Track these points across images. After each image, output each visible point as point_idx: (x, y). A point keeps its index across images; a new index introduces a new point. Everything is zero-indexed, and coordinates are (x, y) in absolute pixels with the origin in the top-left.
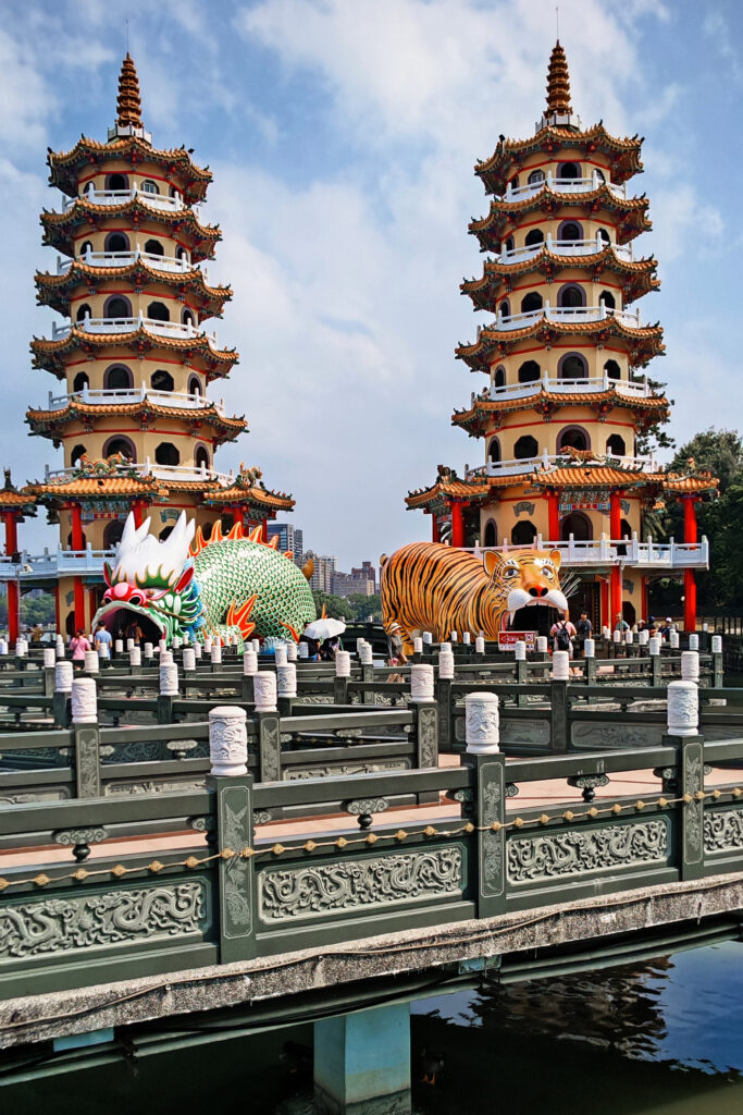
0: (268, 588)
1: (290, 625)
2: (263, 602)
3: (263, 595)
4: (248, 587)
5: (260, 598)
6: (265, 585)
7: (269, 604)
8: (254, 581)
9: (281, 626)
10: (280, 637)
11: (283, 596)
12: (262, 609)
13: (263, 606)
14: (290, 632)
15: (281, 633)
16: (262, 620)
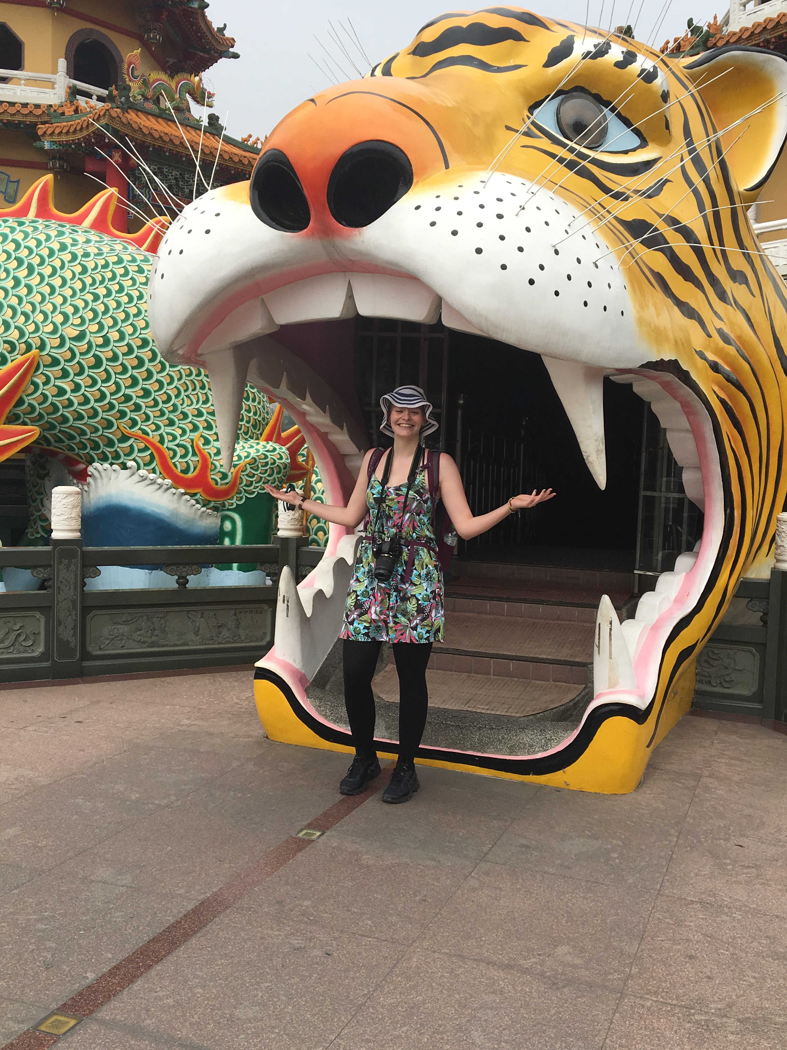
0: (81, 336)
1: (154, 437)
2: (65, 374)
3: (62, 354)
5: (55, 362)
6: (71, 331)
7: (83, 380)
9: (124, 438)
10: (124, 467)
11: (130, 361)
13: (66, 385)
14: (152, 455)
15: (125, 455)
16: (65, 419)
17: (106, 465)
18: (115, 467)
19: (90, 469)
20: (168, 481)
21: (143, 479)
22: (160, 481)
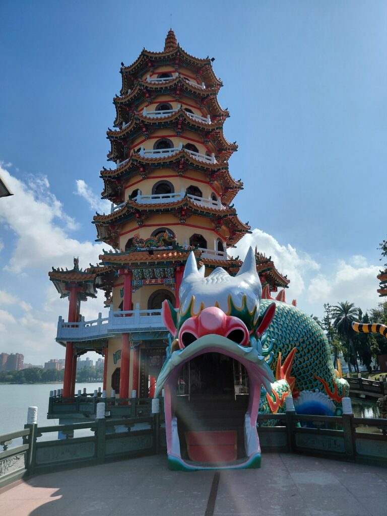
1: (323, 379)
2: (301, 356)
3: (300, 348)
4: (288, 340)
5: (298, 351)
6: (301, 340)
7: (306, 358)
8: (292, 335)
9: (315, 380)
10: (314, 391)
12: (300, 363)
13: (302, 360)
14: (323, 386)
15: (316, 386)
16: (300, 374)
17: (308, 391)
18: (311, 391)
19: (301, 393)
20: (328, 396)
21: (320, 395)
22: (325, 396)
